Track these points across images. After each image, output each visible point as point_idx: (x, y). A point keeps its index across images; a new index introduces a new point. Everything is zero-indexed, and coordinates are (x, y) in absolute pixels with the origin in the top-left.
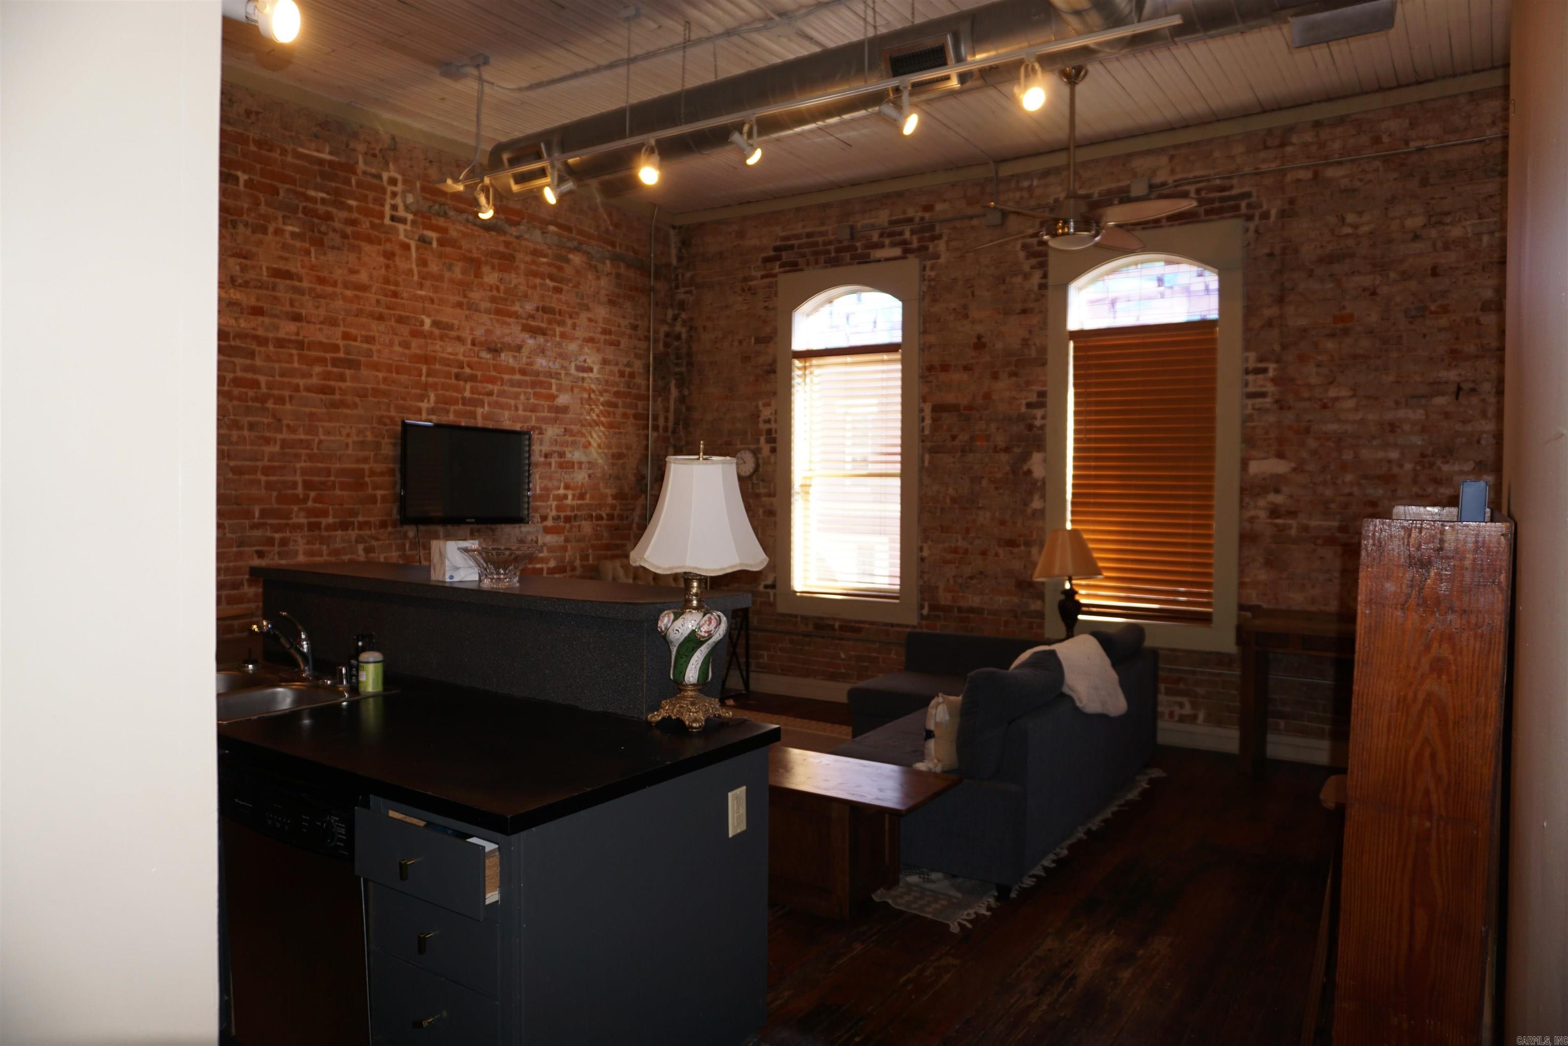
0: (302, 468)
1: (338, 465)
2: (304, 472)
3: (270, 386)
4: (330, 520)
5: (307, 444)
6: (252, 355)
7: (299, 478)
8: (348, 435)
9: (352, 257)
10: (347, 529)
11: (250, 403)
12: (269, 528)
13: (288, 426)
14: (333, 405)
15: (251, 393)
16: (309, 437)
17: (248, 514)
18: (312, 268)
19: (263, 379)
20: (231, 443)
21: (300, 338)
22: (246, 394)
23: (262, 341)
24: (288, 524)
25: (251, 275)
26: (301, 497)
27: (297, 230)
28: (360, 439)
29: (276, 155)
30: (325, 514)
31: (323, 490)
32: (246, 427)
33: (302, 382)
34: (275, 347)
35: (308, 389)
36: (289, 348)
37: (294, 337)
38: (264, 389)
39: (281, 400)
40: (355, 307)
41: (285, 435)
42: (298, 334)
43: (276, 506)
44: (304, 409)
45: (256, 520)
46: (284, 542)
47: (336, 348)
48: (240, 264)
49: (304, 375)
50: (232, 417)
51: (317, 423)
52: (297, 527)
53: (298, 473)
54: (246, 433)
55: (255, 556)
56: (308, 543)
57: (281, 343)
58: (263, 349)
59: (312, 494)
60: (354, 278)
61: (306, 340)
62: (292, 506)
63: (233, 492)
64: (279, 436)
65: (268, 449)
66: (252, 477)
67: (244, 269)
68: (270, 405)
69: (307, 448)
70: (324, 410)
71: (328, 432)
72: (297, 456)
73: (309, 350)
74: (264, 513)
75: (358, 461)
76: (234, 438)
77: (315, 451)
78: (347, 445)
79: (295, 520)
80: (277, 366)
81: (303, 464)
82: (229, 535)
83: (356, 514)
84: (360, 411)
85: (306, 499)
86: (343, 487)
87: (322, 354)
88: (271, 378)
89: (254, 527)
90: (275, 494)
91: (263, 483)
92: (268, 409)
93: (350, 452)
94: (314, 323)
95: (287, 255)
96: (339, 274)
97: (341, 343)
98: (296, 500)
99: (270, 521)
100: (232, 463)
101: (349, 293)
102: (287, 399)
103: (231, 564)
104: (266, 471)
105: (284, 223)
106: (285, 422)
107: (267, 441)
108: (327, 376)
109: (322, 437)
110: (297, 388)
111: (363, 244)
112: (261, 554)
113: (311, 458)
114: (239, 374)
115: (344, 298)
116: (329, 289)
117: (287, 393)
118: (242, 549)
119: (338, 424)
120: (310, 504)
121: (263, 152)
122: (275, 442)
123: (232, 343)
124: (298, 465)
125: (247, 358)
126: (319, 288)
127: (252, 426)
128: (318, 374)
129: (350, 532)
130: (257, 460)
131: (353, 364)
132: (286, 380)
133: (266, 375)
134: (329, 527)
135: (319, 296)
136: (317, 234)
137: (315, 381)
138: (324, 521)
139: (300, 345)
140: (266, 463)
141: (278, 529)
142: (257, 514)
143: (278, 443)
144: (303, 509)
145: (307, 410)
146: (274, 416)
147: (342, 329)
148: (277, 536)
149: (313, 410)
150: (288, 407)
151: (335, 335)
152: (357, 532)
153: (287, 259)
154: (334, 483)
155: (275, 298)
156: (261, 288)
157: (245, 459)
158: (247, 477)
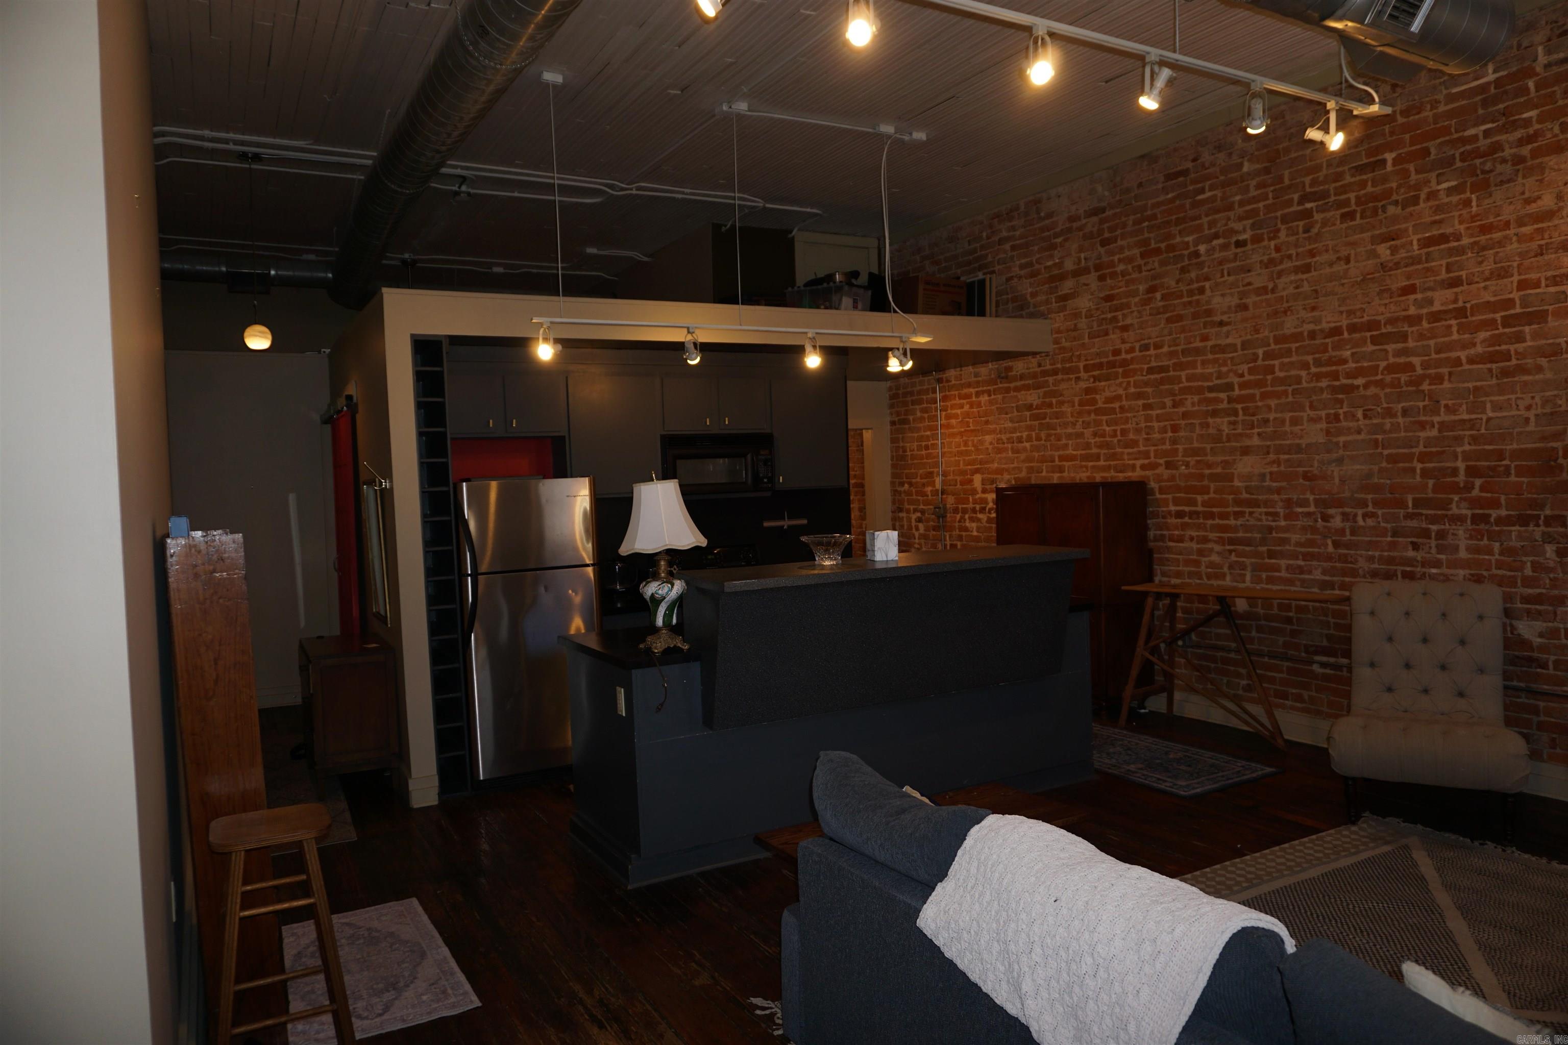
0: (1463, 452)
1: (1515, 446)
2: (1467, 456)
3: (1425, 365)
4: (1503, 512)
5: (1472, 424)
6: (1404, 337)
7: (1461, 465)
8: (1528, 408)
9: (1531, 182)
10: (1527, 525)
11: (1405, 389)
12: (1424, 518)
13: (1446, 406)
14: (1505, 373)
15: (1404, 378)
16: (1473, 416)
17: (1402, 504)
18: (1473, 218)
19: (1416, 361)
20: (1385, 432)
21: (1460, 304)
22: (1399, 379)
23: (1414, 320)
24: (1447, 515)
25: (1403, 254)
26: (1462, 485)
27: (1453, 183)
28: (1548, 410)
29: (1427, 113)
30: (1496, 504)
31: (1491, 477)
32: (1399, 414)
33: (1463, 355)
34: (1429, 323)
35: (1471, 361)
36: (1446, 320)
37: (1451, 307)
38: (1419, 371)
39: (1439, 379)
40: (1534, 245)
41: (1444, 417)
42: (1456, 301)
43: (1431, 495)
44: (1466, 385)
45: (1410, 510)
46: (1441, 535)
47: (1510, 303)
48: (1390, 248)
49: (1464, 347)
50: (1385, 405)
51: (1483, 399)
52: (1460, 519)
53: (1460, 459)
54: (1400, 420)
55: (1410, 548)
56: (1471, 538)
57: (1435, 317)
58: (1414, 329)
59: (1478, 482)
60: (1533, 208)
61: (1468, 305)
62: (1451, 496)
63: (1388, 482)
64: (1436, 419)
65: (1423, 434)
66: (1407, 465)
67: (1394, 250)
68: (1425, 387)
69: (1471, 429)
70: (1494, 381)
71: (1497, 407)
72: (1458, 440)
73: (1472, 315)
74: (1417, 503)
75: (1544, 439)
76: (1388, 427)
77: (1483, 431)
78: (1527, 420)
79: (1455, 510)
80: (1432, 343)
81: (1467, 447)
82: (1382, 524)
83: (1542, 507)
84: (1549, 375)
85: (1469, 487)
86: (1520, 472)
87: (1491, 316)
88: (1427, 358)
89: (1409, 516)
90: (1431, 483)
91: (1418, 471)
92: (1423, 391)
93: (1531, 427)
94: (1477, 282)
95: (1443, 216)
96: (1508, 213)
97: (1516, 295)
98: (1455, 488)
99: (1424, 512)
100: (1386, 452)
101: (1527, 230)
102: (1446, 377)
103: (1386, 554)
104: (1423, 458)
105: (1439, 183)
106: (1443, 402)
107: (1422, 426)
108: (1497, 340)
109: (1491, 414)
110: (1458, 362)
111: (1546, 159)
112: (1416, 547)
113: (1475, 440)
114: (1392, 360)
115: (1521, 239)
116: (1497, 235)
117: (1445, 371)
118: (1396, 539)
119: (1513, 397)
120: (1476, 492)
121: (1411, 118)
122: (1433, 426)
123: (1384, 331)
124: (1459, 450)
125: (1399, 343)
126: (1483, 238)
127: (1405, 412)
128: (1483, 342)
129: (1531, 528)
130: (1412, 447)
131: (1539, 317)
132: (1443, 355)
133: (1419, 355)
134: (1500, 521)
135: (1484, 248)
136: (1481, 176)
137: (1479, 349)
138: (1494, 514)
139: (1461, 313)
140: (1421, 448)
141: (1434, 520)
142: (1410, 505)
143: (1437, 426)
144: (1465, 499)
145: (1470, 385)
146: (1430, 399)
147: (1516, 278)
148: (1434, 528)
149: (1478, 384)
150: (1446, 385)
151: (1509, 288)
152: (1542, 528)
153: (1440, 222)
154: (1508, 468)
155: (1428, 270)
156: (1412, 264)
157: (1399, 447)
158: (1401, 465)
